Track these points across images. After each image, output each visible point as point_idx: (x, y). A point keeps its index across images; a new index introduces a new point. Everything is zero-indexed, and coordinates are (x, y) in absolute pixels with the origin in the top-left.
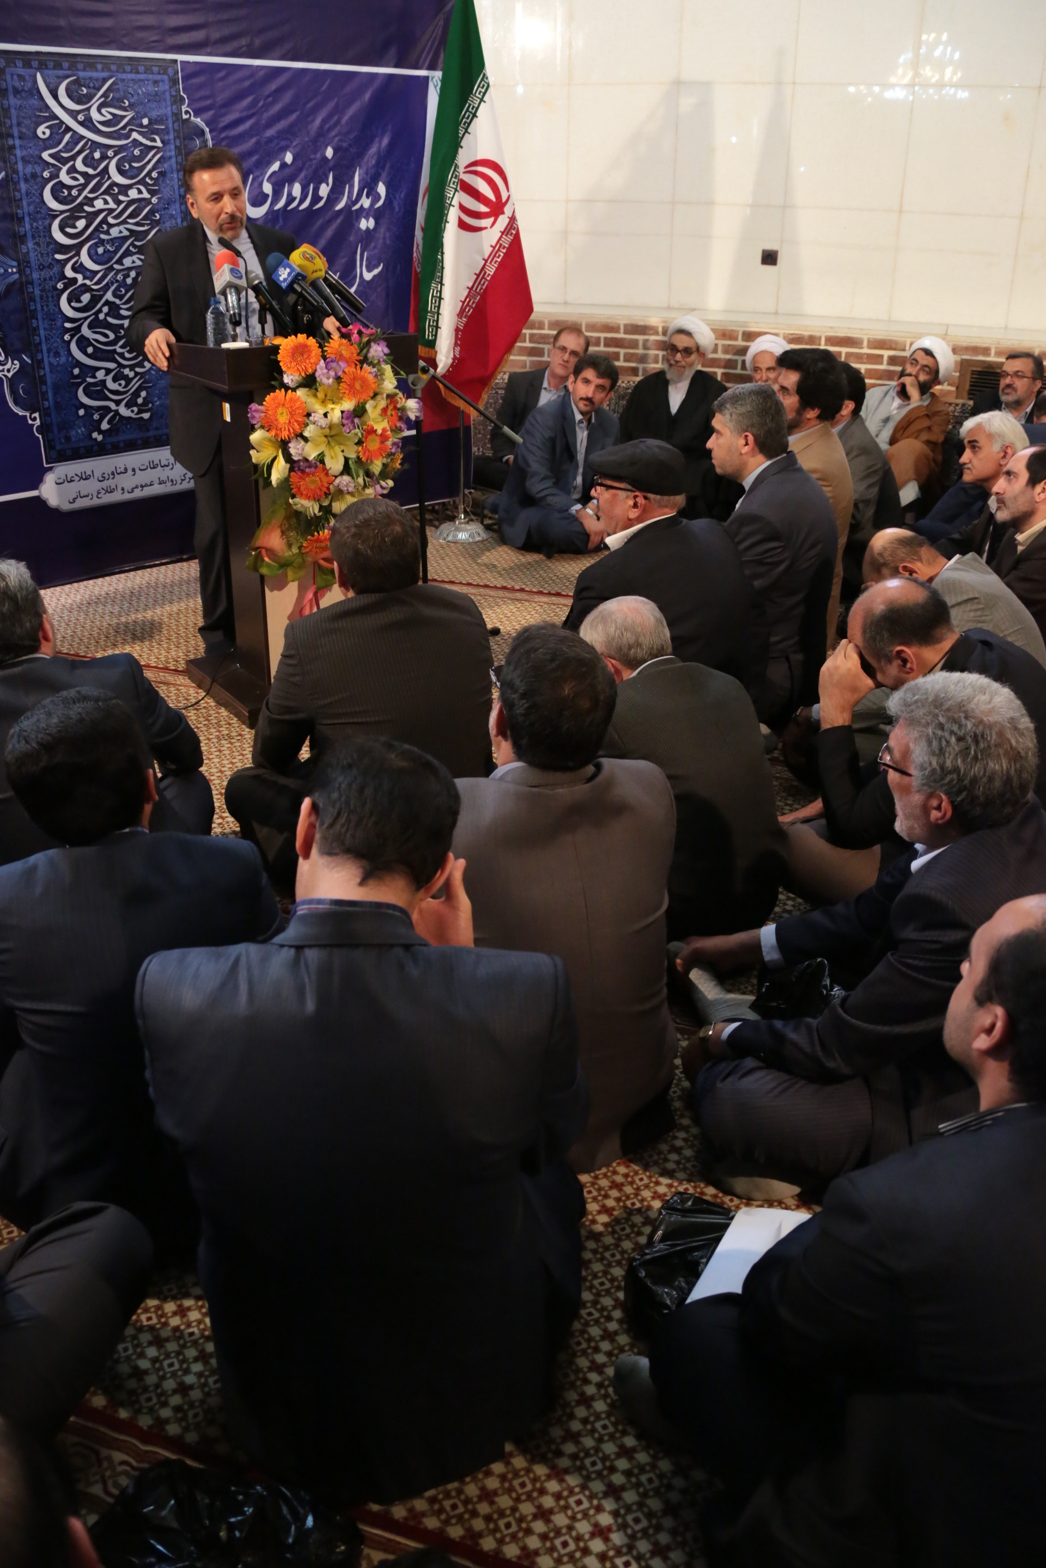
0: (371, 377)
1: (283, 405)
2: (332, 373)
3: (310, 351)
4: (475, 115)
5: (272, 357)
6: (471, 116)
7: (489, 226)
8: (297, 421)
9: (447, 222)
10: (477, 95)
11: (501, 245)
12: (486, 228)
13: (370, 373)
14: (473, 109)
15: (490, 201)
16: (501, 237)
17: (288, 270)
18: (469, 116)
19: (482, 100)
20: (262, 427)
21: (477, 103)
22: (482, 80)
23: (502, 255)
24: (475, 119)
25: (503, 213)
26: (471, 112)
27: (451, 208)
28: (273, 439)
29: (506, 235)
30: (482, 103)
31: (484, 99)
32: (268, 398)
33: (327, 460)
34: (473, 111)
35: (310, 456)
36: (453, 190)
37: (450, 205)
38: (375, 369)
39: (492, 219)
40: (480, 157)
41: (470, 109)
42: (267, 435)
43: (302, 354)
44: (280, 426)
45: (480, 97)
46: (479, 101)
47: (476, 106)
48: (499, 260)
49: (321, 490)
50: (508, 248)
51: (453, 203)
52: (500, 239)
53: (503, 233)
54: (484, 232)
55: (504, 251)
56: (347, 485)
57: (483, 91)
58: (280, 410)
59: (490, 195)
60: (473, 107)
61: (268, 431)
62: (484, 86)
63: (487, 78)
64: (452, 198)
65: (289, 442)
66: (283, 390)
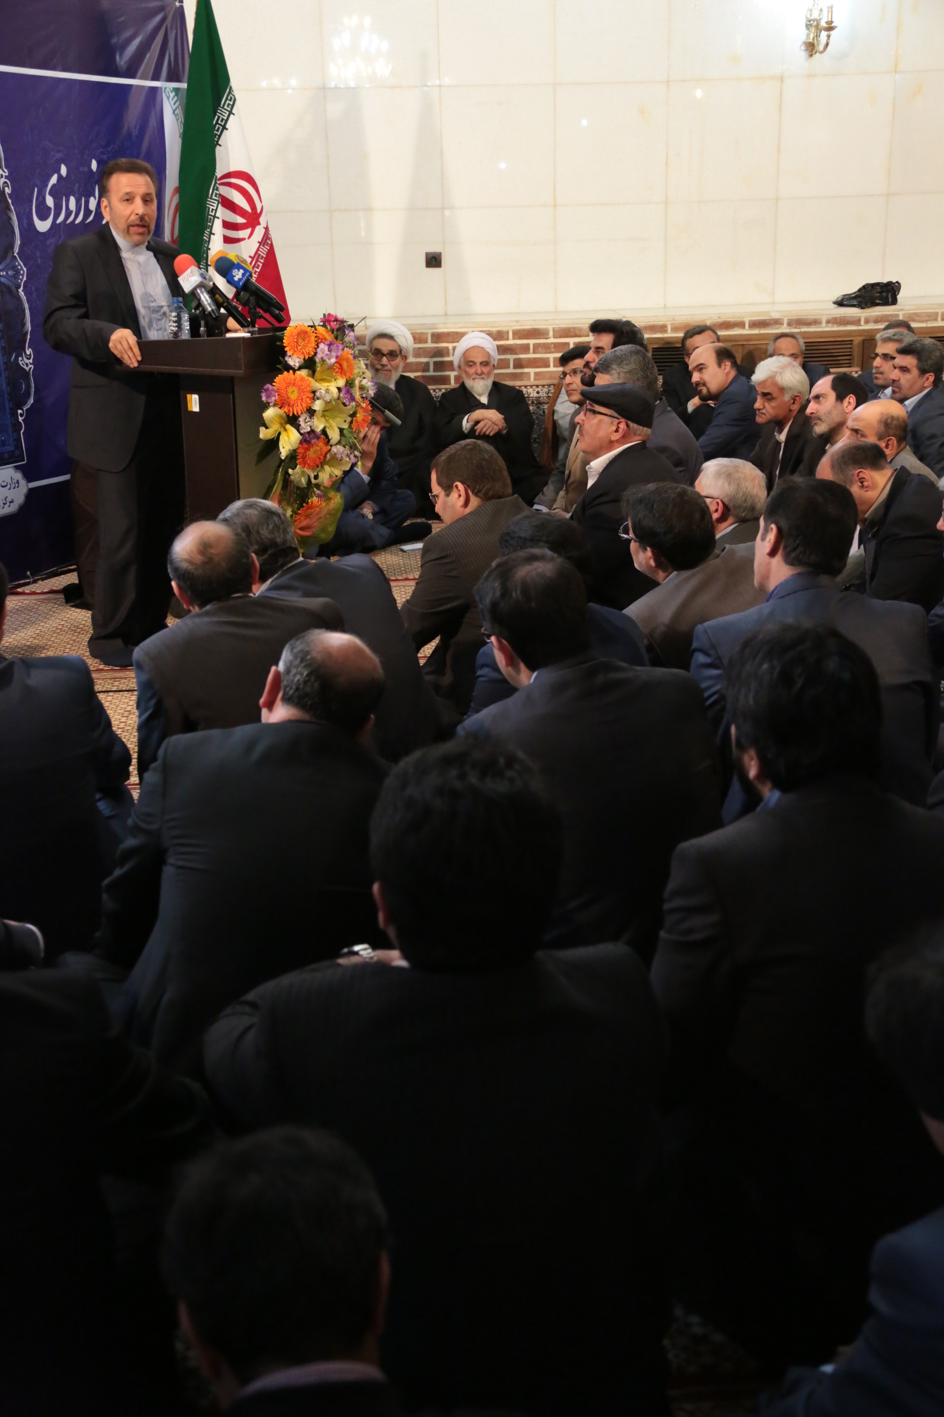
0: (351, 357)
1: (294, 385)
2: (334, 354)
3: (309, 337)
4: (224, 128)
5: (278, 343)
6: (221, 128)
7: (247, 236)
8: (308, 397)
9: (211, 233)
10: (226, 107)
11: (259, 255)
12: (244, 239)
13: (351, 354)
14: (222, 121)
15: (246, 212)
16: (259, 247)
17: (242, 271)
18: (219, 128)
19: (231, 113)
20: (275, 405)
21: (226, 115)
22: (230, 92)
23: (261, 265)
24: (225, 131)
25: (259, 224)
26: (220, 125)
27: (216, 219)
28: (284, 415)
29: (264, 246)
30: (232, 115)
31: (233, 112)
32: (277, 379)
33: (328, 431)
34: (223, 124)
35: (318, 428)
36: (216, 202)
37: (215, 217)
38: (353, 352)
39: (249, 230)
40: (233, 168)
41: (219, 122)
42: (281, 412)
43: (304, 340)
44: (292, 403)
45: (229, 109)
46: (228, 113)
47: (225, 118)
48: (258, 270)
49: (320, 458)
50: (265, 258)
51: (217, 215)
52: (258, 250)
53: (260, 243)
54: (242, 243)
55: (262, 261)
56: (342, 453)
57: (231, 103)
58: (290, 389)
59: (248, 208)
60: (223, 119)
61: (280, 408)
62: (231, 98)
63: (233, 91)
64: (216, 210)
65: (299, 416)
66: (291, 371)
